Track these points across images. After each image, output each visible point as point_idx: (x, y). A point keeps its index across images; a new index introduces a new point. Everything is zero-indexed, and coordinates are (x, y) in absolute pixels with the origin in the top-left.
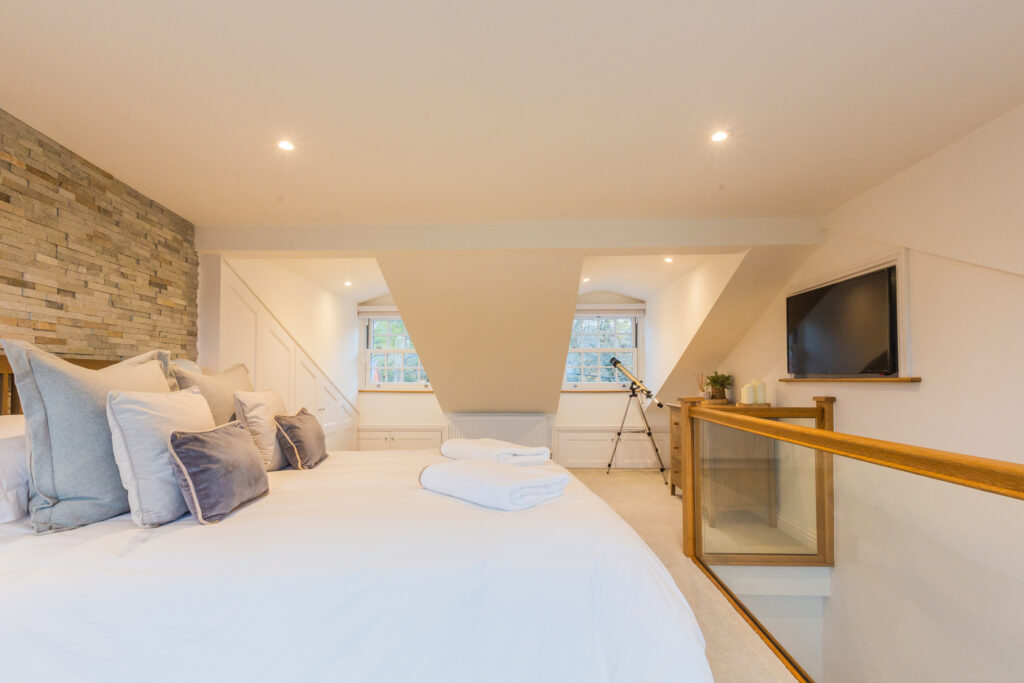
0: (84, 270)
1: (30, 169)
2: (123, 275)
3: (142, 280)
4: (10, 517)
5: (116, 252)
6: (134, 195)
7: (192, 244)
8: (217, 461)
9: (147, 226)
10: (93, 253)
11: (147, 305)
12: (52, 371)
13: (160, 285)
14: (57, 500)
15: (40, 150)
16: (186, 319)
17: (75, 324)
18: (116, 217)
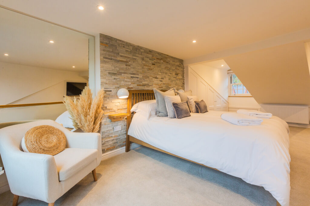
0: (165, 74)
1: (157, 59)
2: (171, 74)
3: (174, 74)
4: (155, 114)
5: (169, 70)
6: (172, 57)
7: (183, 64)
8: (180, 108)
9: (174, 63)
10: (166, 70)
11: (175, 79)
12: (159, 93)
13: (177, 74)
14: (159, 112)
15: (158, 55)
16: (182, 80)
17: (164, 84)
18: (169, 63)
